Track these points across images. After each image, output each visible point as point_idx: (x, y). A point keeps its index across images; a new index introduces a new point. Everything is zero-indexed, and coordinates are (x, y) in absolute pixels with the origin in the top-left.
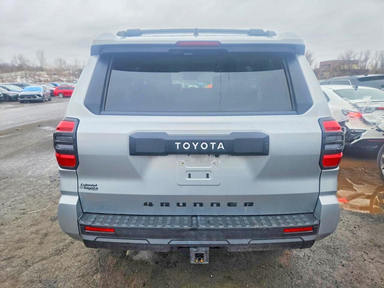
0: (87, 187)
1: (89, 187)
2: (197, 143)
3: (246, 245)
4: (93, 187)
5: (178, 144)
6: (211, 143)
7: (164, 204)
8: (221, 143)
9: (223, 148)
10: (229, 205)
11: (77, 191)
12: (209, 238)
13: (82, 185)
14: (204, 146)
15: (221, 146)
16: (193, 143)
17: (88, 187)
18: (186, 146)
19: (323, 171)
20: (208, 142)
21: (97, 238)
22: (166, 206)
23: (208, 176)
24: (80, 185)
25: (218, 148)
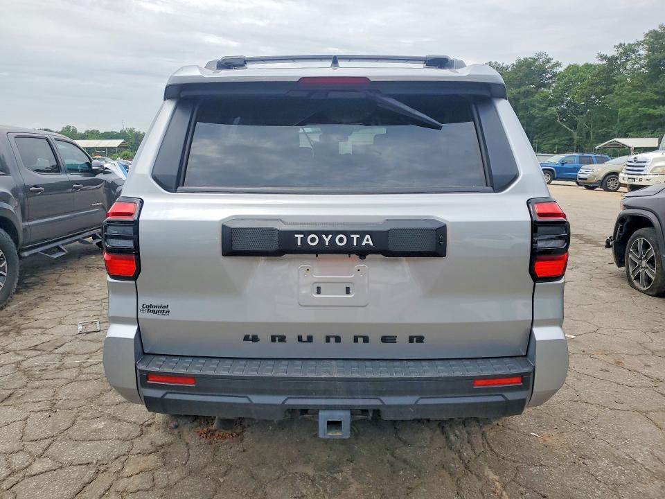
0: (151, 309)
1: (156, 309)
2: (330, 236)
3: (411, 406)
4: (162, 309)
5: (299, 236)
6: (352, 236)
7: (277, 338)
8: (368, 236)
9: (372, 244)
10: (384, 339)
11: (136, 317)
12: (351, 394)
13: (145, 306)
14: (341, 240)
15: (367, 241)
16: (324, 236)
17: (154, 309)
18: (313, 240)
19: (537, 284)
20: (348, 234)
21: (167, 393)
22: (280, 341)
23: (348, 291)
24: (140, 307)
25: (363, 244)
